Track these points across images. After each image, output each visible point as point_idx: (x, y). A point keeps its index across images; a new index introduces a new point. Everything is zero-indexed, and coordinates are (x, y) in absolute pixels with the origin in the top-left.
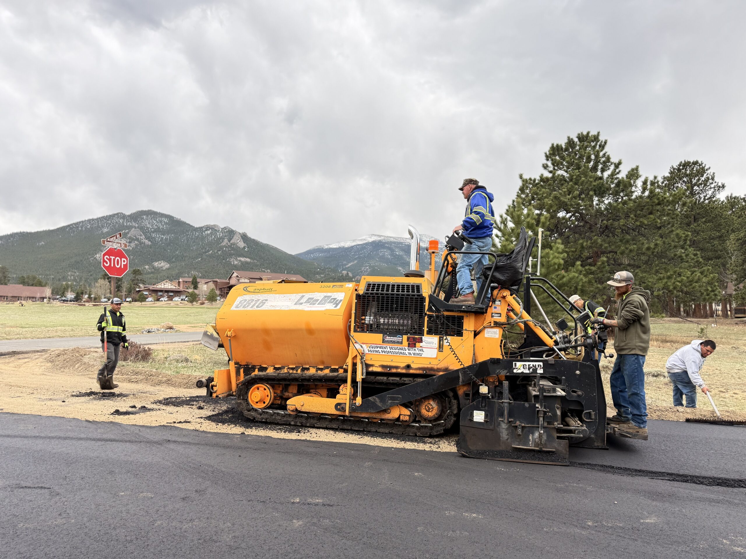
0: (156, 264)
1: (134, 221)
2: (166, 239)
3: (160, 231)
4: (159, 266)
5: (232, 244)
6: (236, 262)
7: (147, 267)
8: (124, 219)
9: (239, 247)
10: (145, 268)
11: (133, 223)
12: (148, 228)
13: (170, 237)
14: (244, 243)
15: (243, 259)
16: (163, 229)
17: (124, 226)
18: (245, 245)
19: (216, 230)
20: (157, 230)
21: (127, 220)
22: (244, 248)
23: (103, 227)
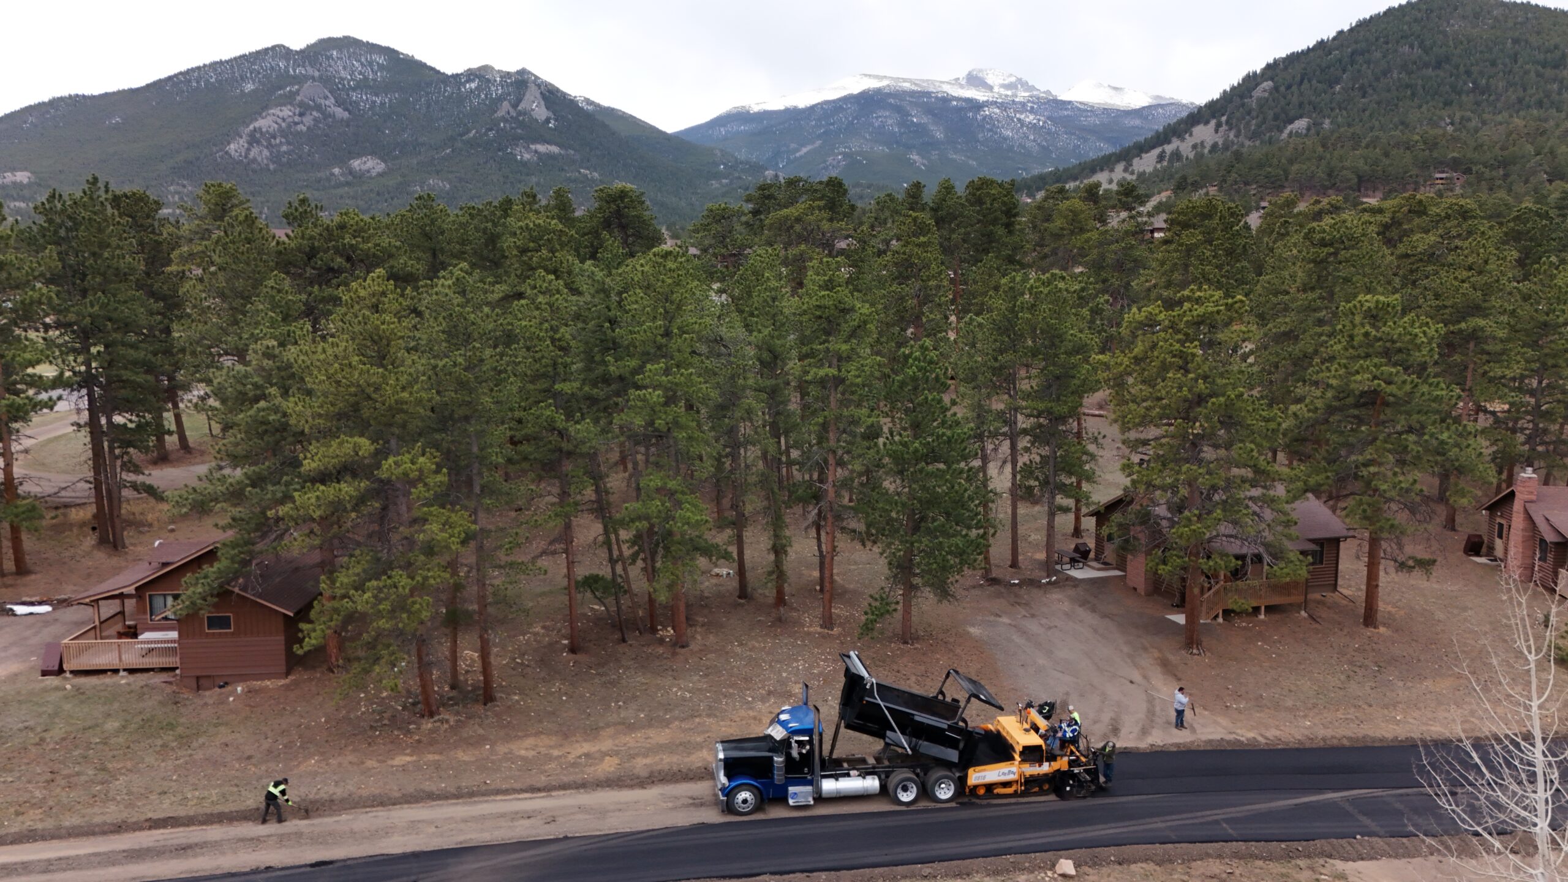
0: (356, 164)
1: (310, 64)
2: (383, 104)
3: (370, 87)
4: (364, 167)
5: (520, 113)
6: (527, 156)
7: (336, 171)
8: (288, 60)
9: (537, 120)
10: (332, 174)
11: (308, 68)
12: (342, 79)
13: (390, 100)
14: (547, 108)
15: (542, 148)
16: (375, 80)
17: (288, 76)
18: (551, 114)
19: (488, 81)
20: (363, 85)
21: (295, 61)
22: (548, 121)
23: (243, 78)
